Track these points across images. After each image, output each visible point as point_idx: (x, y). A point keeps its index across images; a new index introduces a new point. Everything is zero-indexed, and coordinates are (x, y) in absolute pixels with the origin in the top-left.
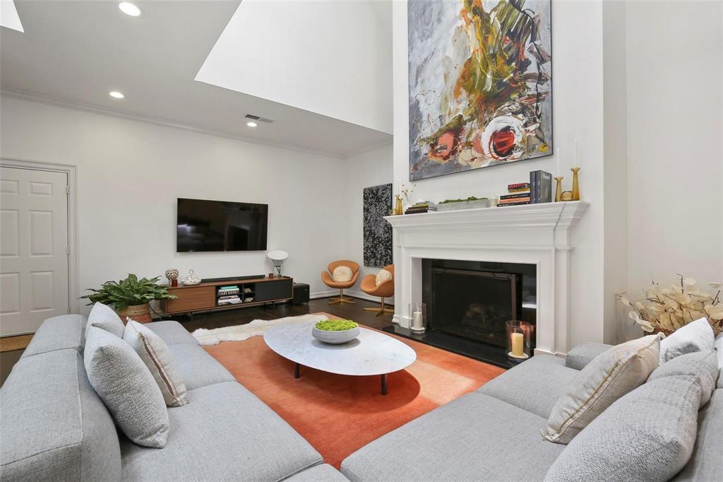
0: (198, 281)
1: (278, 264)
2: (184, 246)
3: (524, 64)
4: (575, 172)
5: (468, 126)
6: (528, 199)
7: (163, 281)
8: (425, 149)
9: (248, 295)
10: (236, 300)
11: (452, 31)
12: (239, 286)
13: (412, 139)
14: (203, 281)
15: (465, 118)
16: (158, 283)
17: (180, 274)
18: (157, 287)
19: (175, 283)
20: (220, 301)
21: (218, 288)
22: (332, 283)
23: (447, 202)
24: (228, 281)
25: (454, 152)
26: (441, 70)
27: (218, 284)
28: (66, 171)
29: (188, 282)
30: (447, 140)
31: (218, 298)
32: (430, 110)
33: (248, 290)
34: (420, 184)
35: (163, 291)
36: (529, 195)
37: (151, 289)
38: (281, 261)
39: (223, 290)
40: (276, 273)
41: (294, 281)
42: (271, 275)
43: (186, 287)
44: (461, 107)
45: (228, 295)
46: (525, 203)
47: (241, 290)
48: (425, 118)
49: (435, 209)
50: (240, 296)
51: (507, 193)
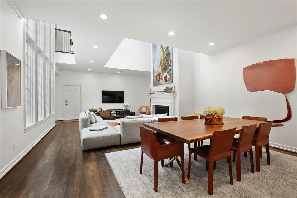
0: (106, 110)
1: (127, 106)
2: (104, 102)
3: (168, 62)
4: (174, 87)
5: (161, 74)
6: (166, 92)
7: (99, 110)
8: (155, 79)
9: (118, 114)
10: (115, 115)
11: (159, 52)
12: (116, 111)
13: (153, 76)
14: (107, 110)
15: (161, 72)
16: (98, 110)
17: (103, 108)
18: (97, 111)
19: (101, 110)
20: (111, 115)
21: (111, 112)
22: (141, 112)
23: (157, 92)
24: (113, 110)
25: (159, 80)
26: (157, 60)
27: (111, 111)
28: (80, 86)
29: (104, 110)
30: (158, 77)
31: (111, 114)
32: (156, 69)
33: (118, 113)
34: (154, 87)
35: (99, 112)
36: (166, 91)
37: (96, 111)
38: (128, 106)
39: (112, 112)
40: (126, 109)
41: (130, 111)
42: (125, 109)
43: (104, 111)
44: (160, 70)
45: (113, 113)
46: (165, 93)
47: (116, 113)
48: (155, 71)
49: (155, 93)
50: (116, 114)
51: (164, 91)
